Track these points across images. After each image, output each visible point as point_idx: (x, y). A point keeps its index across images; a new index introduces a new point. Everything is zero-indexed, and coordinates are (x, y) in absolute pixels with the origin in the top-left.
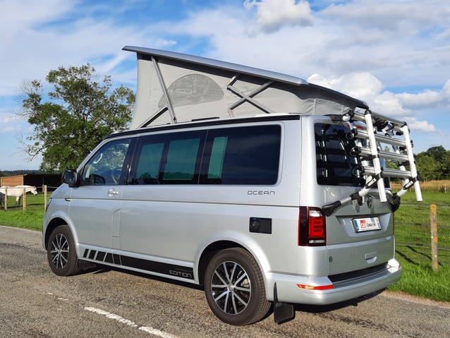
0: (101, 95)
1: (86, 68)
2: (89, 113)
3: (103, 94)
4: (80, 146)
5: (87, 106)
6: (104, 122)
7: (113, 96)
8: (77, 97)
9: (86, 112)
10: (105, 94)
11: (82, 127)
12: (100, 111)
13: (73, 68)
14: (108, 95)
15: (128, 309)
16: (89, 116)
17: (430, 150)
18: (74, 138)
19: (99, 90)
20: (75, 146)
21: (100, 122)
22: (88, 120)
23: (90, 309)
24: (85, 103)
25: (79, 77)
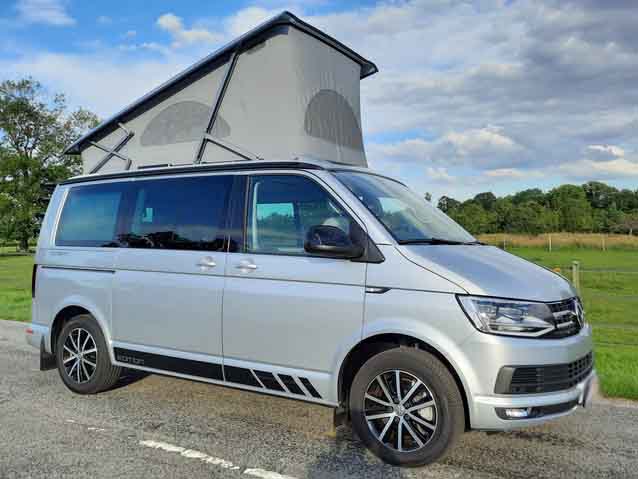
0: (51, 120)
1: (28, 82)
2: (34, 147)
3: (54, 119)
4: (22, 192)
5: (29, 136)
6: (57, 159)
7: (69, 123)
8: (15, 124)
9: (30, 145)
10: (58, 120)
11: (24, 166)
12: (50, 143)
13: (8, 82)
14: (62, 120)
15: (209, 439)
16: (34, 151)
17: (478, 196)
18: (12, 182)
19: (48, 114)
20: (14, 192)
21: (51, 159)
22: (34, 156)
23: (151, 444)
24: (28, 133)
25: (17, 94)
